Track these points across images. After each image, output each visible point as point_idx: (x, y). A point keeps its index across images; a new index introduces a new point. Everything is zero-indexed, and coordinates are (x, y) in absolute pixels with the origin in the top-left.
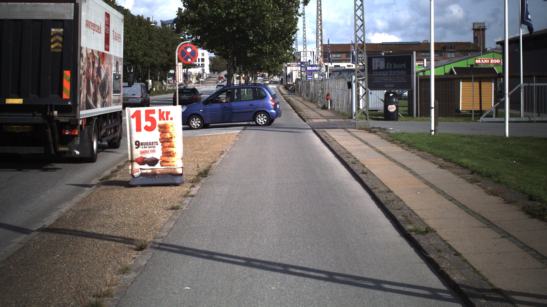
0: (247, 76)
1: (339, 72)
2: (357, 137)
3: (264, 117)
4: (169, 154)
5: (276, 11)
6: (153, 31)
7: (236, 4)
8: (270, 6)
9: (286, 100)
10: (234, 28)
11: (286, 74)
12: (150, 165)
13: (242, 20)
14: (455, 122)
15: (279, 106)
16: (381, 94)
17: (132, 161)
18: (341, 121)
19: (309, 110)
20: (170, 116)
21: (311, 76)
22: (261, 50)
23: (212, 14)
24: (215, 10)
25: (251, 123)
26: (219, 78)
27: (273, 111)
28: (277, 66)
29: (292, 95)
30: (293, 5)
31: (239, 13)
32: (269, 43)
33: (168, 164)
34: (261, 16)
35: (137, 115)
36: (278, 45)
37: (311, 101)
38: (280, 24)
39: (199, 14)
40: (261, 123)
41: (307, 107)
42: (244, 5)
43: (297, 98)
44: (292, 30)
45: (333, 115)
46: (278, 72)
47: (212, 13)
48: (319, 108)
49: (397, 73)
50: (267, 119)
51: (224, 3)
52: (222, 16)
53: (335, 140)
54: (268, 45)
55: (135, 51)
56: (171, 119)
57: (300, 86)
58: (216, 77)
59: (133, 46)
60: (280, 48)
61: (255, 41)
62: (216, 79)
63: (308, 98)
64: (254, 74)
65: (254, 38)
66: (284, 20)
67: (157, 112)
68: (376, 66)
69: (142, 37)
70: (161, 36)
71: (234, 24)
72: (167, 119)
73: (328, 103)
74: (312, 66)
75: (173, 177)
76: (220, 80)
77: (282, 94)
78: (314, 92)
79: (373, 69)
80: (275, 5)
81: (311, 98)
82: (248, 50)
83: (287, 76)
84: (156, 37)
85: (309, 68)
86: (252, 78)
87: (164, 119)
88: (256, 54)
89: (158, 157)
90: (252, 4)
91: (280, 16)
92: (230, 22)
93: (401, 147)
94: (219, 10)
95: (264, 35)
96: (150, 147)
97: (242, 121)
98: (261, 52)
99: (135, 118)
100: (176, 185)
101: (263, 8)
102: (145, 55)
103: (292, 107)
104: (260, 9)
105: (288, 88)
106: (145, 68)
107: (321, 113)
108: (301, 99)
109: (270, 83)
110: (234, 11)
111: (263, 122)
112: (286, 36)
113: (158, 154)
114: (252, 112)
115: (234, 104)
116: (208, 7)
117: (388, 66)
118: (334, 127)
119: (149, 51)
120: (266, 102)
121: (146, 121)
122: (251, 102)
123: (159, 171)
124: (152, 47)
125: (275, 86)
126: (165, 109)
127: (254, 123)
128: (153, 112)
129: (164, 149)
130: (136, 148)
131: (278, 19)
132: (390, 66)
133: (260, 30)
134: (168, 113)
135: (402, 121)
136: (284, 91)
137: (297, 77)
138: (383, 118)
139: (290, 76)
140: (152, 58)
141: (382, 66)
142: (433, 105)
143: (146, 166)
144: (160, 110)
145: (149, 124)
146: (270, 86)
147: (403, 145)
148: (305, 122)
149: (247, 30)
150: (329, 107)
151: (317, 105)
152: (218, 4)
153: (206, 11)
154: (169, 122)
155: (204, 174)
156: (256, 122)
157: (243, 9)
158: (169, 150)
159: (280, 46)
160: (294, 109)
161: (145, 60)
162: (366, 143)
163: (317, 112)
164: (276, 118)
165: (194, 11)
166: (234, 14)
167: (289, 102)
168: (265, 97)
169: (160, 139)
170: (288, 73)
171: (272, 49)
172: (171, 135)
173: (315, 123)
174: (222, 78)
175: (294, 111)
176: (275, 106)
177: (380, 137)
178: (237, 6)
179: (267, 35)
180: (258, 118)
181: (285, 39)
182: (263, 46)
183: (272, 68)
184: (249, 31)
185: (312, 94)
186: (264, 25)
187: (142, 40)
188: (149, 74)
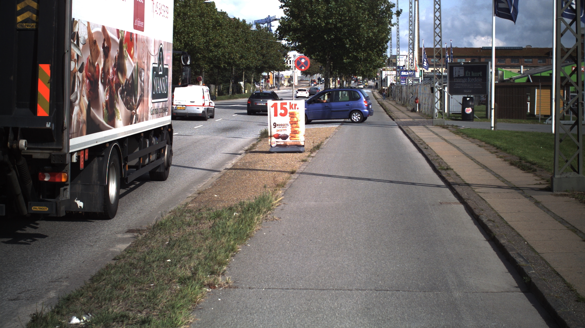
0: (342, 80)
1: (429, 78)
2: (431, 131)
3: (358, 115)
4: (296, 132)
5: (371, 21)
6: (249, 33)
7: (334, 15)
8: (365, 17)
9: (379, 104)
10: (332, 37)
11: (382, 78)
12: (283, 139)
13: (339, 30)
14: (524, 123)
15: (372, 107)
16: (459, 98)
17: (271, 136)
18: (424, 121)
19: (400, 112)
20: (297, 107)
21: (405, 81)
22: (356, 57)
23: (313, 24)
24: (315, 20)
25: (347, 120)
26: (311, 81)
27: (366, 111)
28: (371, 71)
29: (386, 99)
30: (386, 16)
31: (337, 23)
32: (364, 51)
33: (295, 139)
34: (357, 26)
35: (275, 106)
36: (372, 52)
37: (403, 105)
38: (374, 33)
39: (301, 23)
40: (356, 120)
41: (398, 110)
42: (342, 16)
43: (390, 102)
44: (385, 39)
45: (420, 116)
46: (372, 76)
47: (313, 22)
48: (409, 111)
49: (475, 80)
50: (361, 117)
51: (323, 14)
52: (321, 26)
53: (414, 132)
54: (363, 53)
55: (233, 53)
56: (298, 108)
57: (394, 91)
58: (308, 80)
59: (231, 49)
60: (374, 55)
61: (351, 49)
62: (308, 82)
63: (400, 102)
64: (348, 78)
65: (350, 46)
66: (378, 30)
67: (288, 104)
68: (457, 74)
69: (239, 39)
70: (257, 38)
71: (332, 33)
72: (295, 109)
73: (416, 106)
74: (406, 71)
75: (298, 147)
76: (313, 83)
77: (376, 99)
78: (406, 96)
79: (454, 77)
80: (370, 15)
81: (403, 102)
82: (345, 57)
83: (382, 81)
84: (252, 39)
85: (403, 73)
86: (346, 82)
87: (293, 109)
88: (351, 61)
89: (288, 134)
90: (349, 15)
91: (375, 26)
92: (328, 31)
93: (462, 137)
94: (319, 20)
95: (359, 43)
96: (283, 127)
97: (340, 118)
98: (356, 59)
99: (274, 108)
100: (300, 152)
101: (359, 19)
102: (242, 57)
103: (385, 110)
104: (355, 20)
105: (383, 93)
106: (240, 69)
107: (409, 115)
108: (393, 103)
109: (364, 87)
110: (333, 21)
111: (357, 119)
112: (379, 44)
113: (288, 132)
114: (348, 111)
115: (334, 104)
116: (309, 17)
117: (466, 74)
118: (417, 124)
119: (246, 54)
120: (360, 103)
121: (281, 109)
122: (347, 103)
123: (289, 143)
124: (249, 49)
125: (369, 91)
126: (294, 102)
127: (350, 120)
128: (286, 104)
129: (292, 129)
130: (274, 128)
131: (372, 29)
132: (468, 74)
133: (355, 39)
134: (296, 105)
135: (477, 121)
136: (378, 96)
137: (391, 81)
138: (461, 119)
139: (386, 80)
140: (248, 60)
141: (462, 74)
142: (493, 107)
143: (280, 140)
144: (290, 103)
145: (283, 112)
146: (365, 91)
147: (464, 135)
148: (394, 120)
149: (343, 38)
150: (418, 110)
151: (407, 108)
152: (318, 14)
153: (307, 20)
154: (295, 111)
155: (318, 147)
156: (351, 119)
157: (340, 19)
158: (296, 129)
159: (373, 53)
160: (386, 111)
161: (242, 62)
162: (437, 134)
163: (406, 114)
164: (368, 116)
165: (296, 21)
166: (332, 24)
167: (382, 105)
168: (359, 98)
169: (290, 122)
170: (384, 77)
171: (367, 56)
172: (297, 119)
173: (401, 121)
174: (314, 81)
175: (386, 113)
176: (368, 106)
177: (449, 131)
178: (335, 17)
179: (362, 44)
180: (353, 116)
181: (378, 47)
182: (358, 53)
183: (367, 72)
184: (346, 39)
185: (404, 98)
186: (359, 34)
187: (239, 43)
188: (244, 76)
